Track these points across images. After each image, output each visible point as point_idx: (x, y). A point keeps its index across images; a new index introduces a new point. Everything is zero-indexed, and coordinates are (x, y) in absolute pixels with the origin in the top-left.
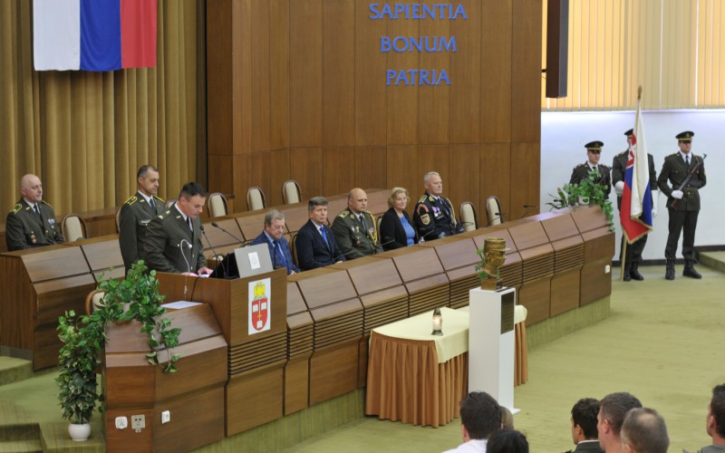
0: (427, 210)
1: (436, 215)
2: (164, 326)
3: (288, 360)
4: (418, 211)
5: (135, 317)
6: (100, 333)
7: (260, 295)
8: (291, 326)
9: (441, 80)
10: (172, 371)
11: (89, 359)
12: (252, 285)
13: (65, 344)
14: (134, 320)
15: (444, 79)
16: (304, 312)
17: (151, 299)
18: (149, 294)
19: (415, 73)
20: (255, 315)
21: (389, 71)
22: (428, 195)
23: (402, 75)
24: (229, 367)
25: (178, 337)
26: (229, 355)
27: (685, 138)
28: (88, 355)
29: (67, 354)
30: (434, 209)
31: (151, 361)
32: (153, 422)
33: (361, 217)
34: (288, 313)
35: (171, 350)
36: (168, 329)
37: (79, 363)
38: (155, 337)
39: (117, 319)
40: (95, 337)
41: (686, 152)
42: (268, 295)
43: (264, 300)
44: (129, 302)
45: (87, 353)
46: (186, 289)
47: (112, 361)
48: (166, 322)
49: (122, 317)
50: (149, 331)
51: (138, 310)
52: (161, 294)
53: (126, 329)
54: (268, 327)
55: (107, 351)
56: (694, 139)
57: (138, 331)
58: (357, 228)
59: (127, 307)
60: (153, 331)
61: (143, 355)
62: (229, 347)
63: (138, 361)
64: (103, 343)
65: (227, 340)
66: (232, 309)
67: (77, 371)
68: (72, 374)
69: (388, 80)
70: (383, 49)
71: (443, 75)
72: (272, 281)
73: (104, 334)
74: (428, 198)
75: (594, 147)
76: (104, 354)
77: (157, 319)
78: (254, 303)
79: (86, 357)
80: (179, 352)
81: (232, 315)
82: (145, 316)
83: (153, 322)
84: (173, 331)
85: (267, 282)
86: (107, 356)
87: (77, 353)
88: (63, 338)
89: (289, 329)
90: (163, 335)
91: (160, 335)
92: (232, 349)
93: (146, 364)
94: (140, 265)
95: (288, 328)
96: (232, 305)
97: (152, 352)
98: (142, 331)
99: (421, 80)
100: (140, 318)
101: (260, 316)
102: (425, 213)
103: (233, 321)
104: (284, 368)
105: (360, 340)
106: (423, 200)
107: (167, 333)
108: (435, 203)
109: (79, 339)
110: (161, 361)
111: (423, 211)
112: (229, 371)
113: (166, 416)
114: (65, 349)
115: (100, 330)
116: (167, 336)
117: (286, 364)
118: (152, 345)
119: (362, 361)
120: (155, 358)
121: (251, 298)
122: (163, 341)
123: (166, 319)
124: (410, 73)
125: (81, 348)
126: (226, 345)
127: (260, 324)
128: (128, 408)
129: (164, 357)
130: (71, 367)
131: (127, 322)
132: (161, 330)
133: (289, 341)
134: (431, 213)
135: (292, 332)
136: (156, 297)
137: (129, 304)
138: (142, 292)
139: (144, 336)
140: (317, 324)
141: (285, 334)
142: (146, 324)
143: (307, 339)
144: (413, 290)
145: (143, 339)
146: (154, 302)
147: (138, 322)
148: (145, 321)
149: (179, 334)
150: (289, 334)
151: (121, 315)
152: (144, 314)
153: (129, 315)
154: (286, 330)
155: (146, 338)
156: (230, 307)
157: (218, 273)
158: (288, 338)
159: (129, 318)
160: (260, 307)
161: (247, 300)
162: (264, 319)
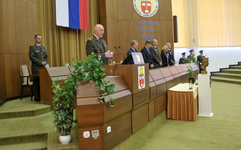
0: (168, 52)
2: (106, 84)
3: (150, 100)
5: (91, 80)
6: (74, 88)
7: (142, 73)
9: (153, 38)
10: (111, 106)
11: (68, 102)
12: (139, 68)
13: (56, 94)
14: (91, 81)
16: (152, 82)
18: (98, 67)
20: (140, 81)
21: (141, 36)
23: (144, 37)
24: (133, 103)
25: (114, 89)
26: (133, 98)
27: (201, 52)
28: (67, 100)
29: (57, 99)
31: (101, 101)
32: (103, 133)
34: (150, 81)
35: (110, 96)
36: (108, 84)
37: (63, 104)
38: (103, 89)
39: (82, 80)
40: (71, 89)
41: (202, 55)
42: (144, 73)
43: (143, 75)
45: (67, 98)
46: (111, 71)
47: (80, 102)
48: (107, 81)
49: (85, 78)
50: (99, 85)
51: (93, 74)
52: (103, 68)
53: (87, 86)
54: (144, 87)
55: (77, 97)
56: (203, 52)
57: (93, 86)
60: (101, 85)
61: (97, 98)
62: (132, 94)
63: (94, 101)
64: (75, 93)
65: (132, 91)
67: (62, 108)
68: (60, 110)
69: (141, 38)
70: (140, 31)
72: (145, 67)
73: (75, 88)
75: (184, 54)
76: (76, 98)
77: (103, 81)
78: (140, 76)
79: (66, 101)
80: (114, 97)
81: (133, 80)
82: (96, 78)
83: (101, 81)
84: (111, 86)
85: (143, 67)
86: (77, 100)
87: (62, 99)
88: (55, 92)
89: (150, 88)
90: (106, 87)
91: (105, 87)
92: (134, 95)
93: (98, 103)
94: (93, 55)
95: (150, 87)
96: (133, 75)
97: (101, 96)
98: (96, 85)
100: (94, 79)
101: (142, 81)
103: (133, 83)
104: (148, 103)
105: (166, 93)
107: (108, 86)
109: (62, 92)
110: (106, 101)
112: (133, 105)
113: (109, 129)
114: (56, 97)
115: (74, 86)
116: (108, 88)
117: (149, 102)
118: (101, 93)
119: (166, 100)
120: (103, 100)
121: (139, 74)
122: (106, 90)
124: (146, 37)
125: (64, 96)
126: (131, 93)
127: (142, 84)
128: (90, 127)
129: (107, 99)
130: (59, 106)
131: (87, 82)
132: (104, 85)
133: (150, 93)
135: (151, 89)
136: (101, 69)
137: (88, 73)
138: (95, 66)
139: (97, 88)
140: (157, 86)
141: (149, 90)
142: (98, 82)
143: (154, 92)
144: (175, 77)
145: (96, 90)
146: (100, 71)
147: (93, 82)
148: (97, 81)
149: (114, 87)
150: (150, 90)
151: (84, 78)
152: (96, 77)
153: (89, 78)
154: (149, 88)
155: (98, 90)
156: (132, 76)
157: (125, 62)
158: (150, 91)
159: (89, 79)
160: (142, 78)
161: (138, 74)
162: (143, 83)
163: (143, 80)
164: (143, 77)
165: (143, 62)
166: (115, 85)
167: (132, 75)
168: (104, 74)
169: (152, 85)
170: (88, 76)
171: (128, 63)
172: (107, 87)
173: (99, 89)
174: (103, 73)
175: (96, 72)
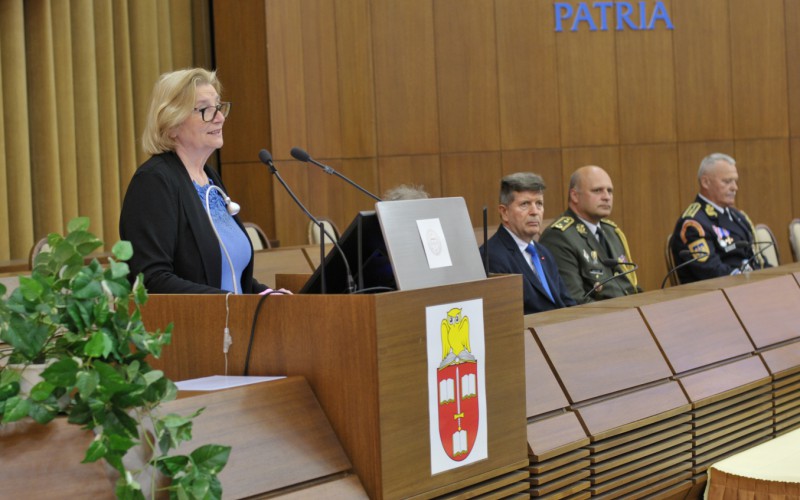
0: (702, 232)
1: (723, 244)
2: (167, 442)
4: (683, 234)
5: (62, 414)
7: (458, 349)
8: (539, 450)
9: (657, 19)
12: (435, 315)
14: (62, 423)
15: (663, 20)
16: (559, 411)
17: (117, 344)
18: (108, 326)
19: (608, 7)
20: (446, 410)
21: (558, 4)
22: (704, 204)
23: (583, 12)
25: (220, 476)
30: (717, 231)
33: (598, 232)
34: (531, 412)
36: (183, 448)
42: (478, 352)
43: (469, 367)
44: (40, 359)
46: (228, 339)
48: (173, 424)
49: (15, 407)
50: (115, 455)
51: (74, 381)
53: (31, 457)
54: (480, 452)
57: (74, 457)
58: (594, 254)
59: (32, 376)
60: (131, 458)
66: (383, 389)
69: (559, 22)
71: (659, 11)
72: (486, 308)
74: (703, 209)
77: (145, 420)
78: (445, 373)
81: (383, 409)
82: (98, 403)
83: (131, 426)
84: (202, 456)
85: (473, 310)
89: (534, 461)
90: (167, 469)
91: (155, 471)
95: (531, 455)
96: (382, 376)
98: (91, 457)
99: (619, 21)
100: (82, 414)
101: (459, 416)
102: (697, 237)
103: (385, 427)
105: (687, 496)
106: (692, 210)
107: (182, 461)
108: (718, 220)
111: (693, 235)
116: (180, 474)
121: (435, 360)
123: (173, 415)
124: (598, 7)
127: (460, 439)
131: (37, 431)
132: (157, 454)
134: (712, 238)
135: (540, 468)
136: (135, 337)
137: (41, 367)
138: (85, 317)
139: (99, 476)
140: (598, 448)
141: (526, 474)
142: (106, 432)
143: (575, 489)
144: (777, 368)
145: (94, 486)
146: (128, 355)
147: (76, 428)
148: (101, 422)
149: (222, 465)
150: (533, 475)
151: (10, 402)
152: (95, 394)
153: (43, 401)
154: (526, 463)
155: (106, 484)
156: (376, 382)
157: (331, 277)
158: (534, 486)
159: (42, 412)
160: (458, 388)
161: (425, 361)
162: (471, 426)
163: (470, 404)
164: (474, 385)
165: (476, 271)
166: (227, 449)
167: (375, 371)
168: (153, 376)
169: (549, 437)
170: (35, 389)
171: (350, 279)
172: (170, 465)
173: (113, 478)
174: (144, 369)
175: (93, 359)
